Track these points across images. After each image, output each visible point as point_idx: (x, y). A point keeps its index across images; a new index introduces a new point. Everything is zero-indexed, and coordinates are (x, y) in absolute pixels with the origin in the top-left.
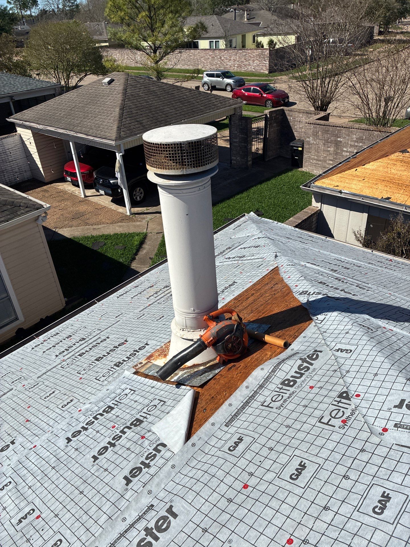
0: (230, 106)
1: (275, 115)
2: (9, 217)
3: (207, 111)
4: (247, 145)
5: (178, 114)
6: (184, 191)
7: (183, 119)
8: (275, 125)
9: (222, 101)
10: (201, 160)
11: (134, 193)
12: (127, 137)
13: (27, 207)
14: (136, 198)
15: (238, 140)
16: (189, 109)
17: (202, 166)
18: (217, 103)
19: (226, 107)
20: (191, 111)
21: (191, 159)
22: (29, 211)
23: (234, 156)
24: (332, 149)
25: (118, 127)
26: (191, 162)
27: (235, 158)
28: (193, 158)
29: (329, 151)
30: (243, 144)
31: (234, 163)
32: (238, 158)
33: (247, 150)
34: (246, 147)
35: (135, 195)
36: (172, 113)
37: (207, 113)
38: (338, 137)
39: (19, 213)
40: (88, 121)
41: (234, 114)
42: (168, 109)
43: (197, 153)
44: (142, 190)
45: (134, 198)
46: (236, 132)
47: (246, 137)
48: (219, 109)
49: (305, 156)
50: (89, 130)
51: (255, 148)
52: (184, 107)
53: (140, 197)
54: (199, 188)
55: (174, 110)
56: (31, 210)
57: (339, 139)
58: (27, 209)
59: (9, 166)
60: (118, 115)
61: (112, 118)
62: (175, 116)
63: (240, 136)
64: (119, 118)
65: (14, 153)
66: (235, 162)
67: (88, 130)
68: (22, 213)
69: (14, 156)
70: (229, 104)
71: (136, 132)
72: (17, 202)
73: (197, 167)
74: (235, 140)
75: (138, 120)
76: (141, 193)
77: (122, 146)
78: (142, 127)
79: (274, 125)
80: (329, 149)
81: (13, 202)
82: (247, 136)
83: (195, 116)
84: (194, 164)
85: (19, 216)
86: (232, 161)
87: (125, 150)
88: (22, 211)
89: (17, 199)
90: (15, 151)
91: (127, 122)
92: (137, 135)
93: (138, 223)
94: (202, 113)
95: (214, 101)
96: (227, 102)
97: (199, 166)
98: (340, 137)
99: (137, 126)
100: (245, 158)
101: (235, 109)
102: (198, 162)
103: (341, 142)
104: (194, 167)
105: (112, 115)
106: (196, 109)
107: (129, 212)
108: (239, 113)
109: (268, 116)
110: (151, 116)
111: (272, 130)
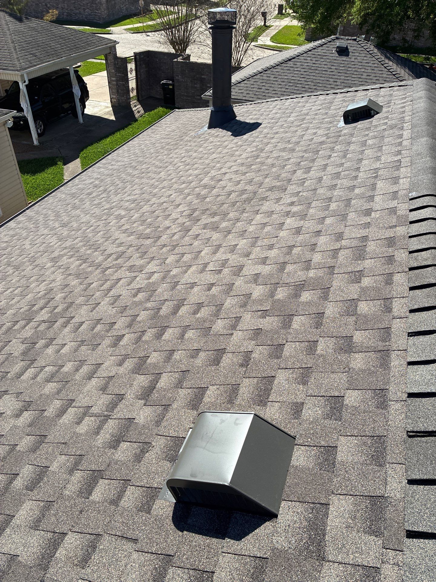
0: (106, 44)
1: (143, 56)
3: (89, 48)
4: (125, 83)
5: (65, 49)
8: (144, 66)
9: (98, 40)
12: (27, 68)
15: (116, 79)
16: (73, 45)
19: (104, 45)
27: (114, 96)
29: (196, 87)
30: (121, 83)
33: (126, 88)
34: (124, 85)
36: (59, 48)
38: (202, 75)
41: (110, 53)
42: (53, 44)
46: (114, 71)
49: (176, 93)
51: (131, 87)
52: (67, 43)
57: (203, 77)
61: (7, 51)
63: (117, 74)
66: (115, 100)
71: (35, 64)
74: (113, 79)
75: (32, 52)
77: (26, 75)
78: (38, 59)
80: (196, 85)
82: (124, 75)
86: (112, 100)
91: (23, 54)
92: (36, 66)
94: (85, 49)
96: (103, 41)
98: (204, 75)
99: (33, 58)
100: (125, 96)
101: (110, 48)
103: (205, 78)
105: (5, 48)
107: (36, 142)
108: (114, 52)
109: (137, 57)
110: (42, 49)
111: (142, 70)
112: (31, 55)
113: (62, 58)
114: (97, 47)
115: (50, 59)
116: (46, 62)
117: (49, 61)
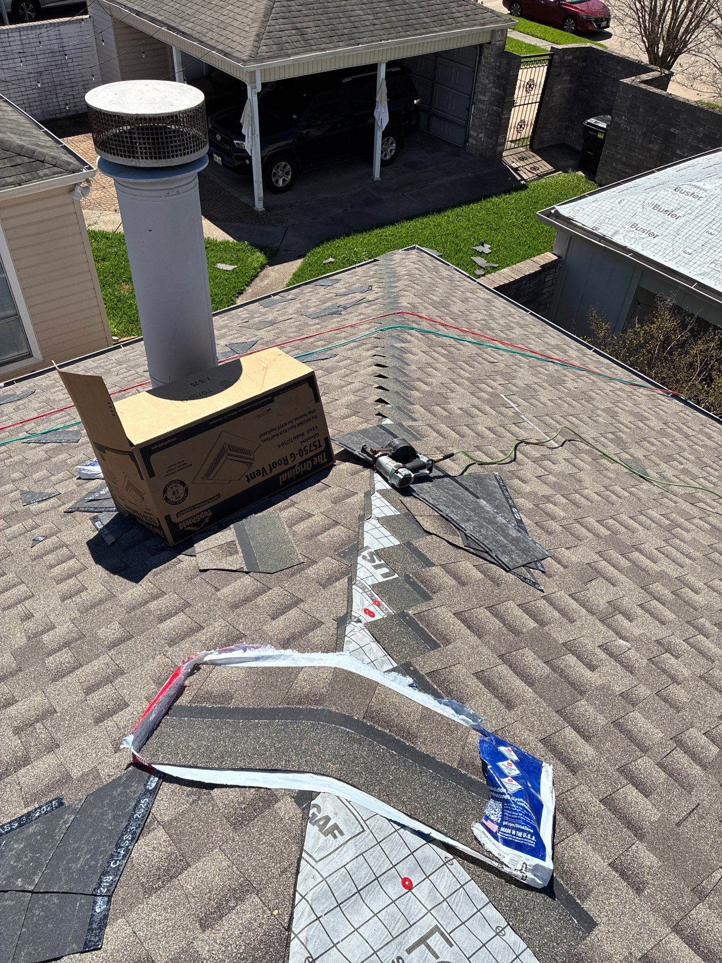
0: (484, 24)
1: (571, 58)
2: (23, 177)
3: (436, 29)
4: (502, 111)
5: (377, 27)
6: (144, 193)
7: (385, 37)
8: (567, 78)
9: (469, 13)
10: (164, 148)
11: (274, 171)
12: (269, 58)
13: (55, 166)
14: (277, 181)
15: (487, 98)
16: (403, 18)
17: (165, 158)
18: (459, 14)
19: (475, 25)
20: (404, 23)
21: (144, 144)
22: (57, 173)
23: (475, 130)
24: (656, 147)
25: (257, 35)
26: (145, 148)
27: (475, 134)
28: (149, 144)
29: (650, 150)
30: (495, 108)
31: (472, 144)
32: (481, 135)
33: (501, 121)
34: (499, 115)
35: (275, 174)
36: (367, 23)
37: (435, 32)
38: (672, 126)
39: (41, 174)
40: (208, 13)
41: (489, 43)
42: (361, 12)
43: (155, 136)
44: (289, 167)
45: (273, 179)
46: (487, 82)
47: (503, 93)
48: (459, 28)
49: (606, 152)
50: (207, 33)
51: (519, 121)
52: (392, 14)
53: (284, 181)
54: (167, 191)
55: (371, 17)
56: (61, 172)
57: (672, 130)
58: (56, 169)
59: (66, 77)
60: (263, 11)
61: (251, 15)
62: (372, 28)
63: (494, 90)
64: (264, 17)
65: (79, 55)
66: (474, 142)
67: (205, 30)
68: (46, 175)
69: (77, 59)
70: (482, 21)
71: (290, 51)
72: (40, 152)
73: (156, 158)
74: (482, 98)
75: (299, 25)
76: (287, 174)
77: (258, 74)
78: (302, 42)
79: (565, 78)
80: (651, 146)
81: (34, 152)
82: (505, 93)
83: (409, 36)
84: (150, 153)
85: (40, 178)
86: (470, 140)
87: (264, 85)
88: (47, 171)
89: (42, 147)
90: (80, 51)
91: (278, 27)
92: (290, 57)
93: (269, 229)
94: (424, 31)
95: (454, 10)
96: (479, 16)
97: (160, 158)
98: (674, 126)
99: (294, 38)
100: (494, 138)
101: (493, 32)
102: (157, 151)
103: (674, 135)
104: (151, 158)
105: (252, 9)
106: (414, 22)
107: (259, 206)
108: (498, 43)
109: (556, 57)
110: (325, 21)
111: (559, 87)
112: (293, 31)
113: (359, 44)
114: (455, 28)
115: (330, 45)
116: (315, 51)
117: (323, 50)
